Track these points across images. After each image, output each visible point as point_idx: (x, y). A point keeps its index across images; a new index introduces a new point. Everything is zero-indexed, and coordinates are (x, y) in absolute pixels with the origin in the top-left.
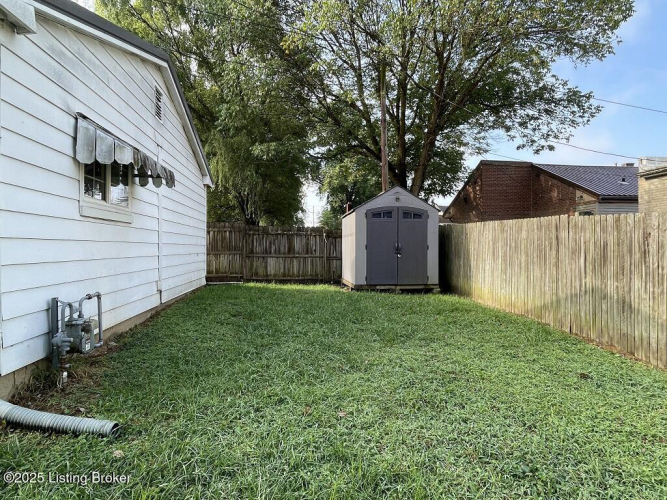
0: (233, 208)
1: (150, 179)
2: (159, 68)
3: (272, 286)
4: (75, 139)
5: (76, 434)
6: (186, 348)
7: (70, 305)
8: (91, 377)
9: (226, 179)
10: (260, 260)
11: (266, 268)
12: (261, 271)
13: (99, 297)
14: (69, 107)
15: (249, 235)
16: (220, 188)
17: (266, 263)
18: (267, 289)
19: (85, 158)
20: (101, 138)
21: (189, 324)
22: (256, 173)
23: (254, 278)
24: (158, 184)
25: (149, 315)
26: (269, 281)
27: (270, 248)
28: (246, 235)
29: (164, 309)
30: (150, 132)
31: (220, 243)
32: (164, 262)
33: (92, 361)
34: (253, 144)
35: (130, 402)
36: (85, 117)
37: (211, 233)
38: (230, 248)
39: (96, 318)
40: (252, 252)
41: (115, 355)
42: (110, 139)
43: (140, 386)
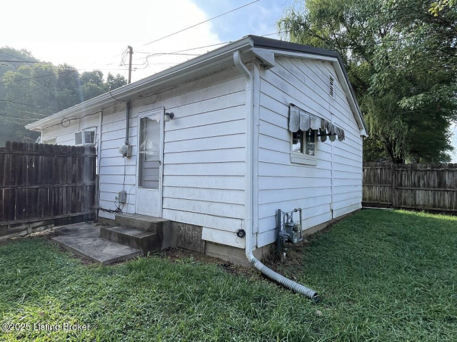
0: (381, 151)
1: (328, 137)
2: (332, 63)
3: (422, 214)
4: (289, 119)
5: (294, 292)
6: (354, 253)
7: (287, 214)
8: (297, 259)
9: (376, 129)
10: (409, 192)
11: (415, 199)
12: (410, 201)
13: (300, 211)
14: (286, 102)
15: (398, 171)
16: (372, 136)
17: (415, 195)
18: (418, 217)
19: (294, 129)
20: (303, 116)
21: (354, 236)
22: (403, 121)
23: (403, 206)
24: (333, 139)
25: (325, 226)
26: (419, 210)
27: (419, 182)
28: (395, 171)
29: (334, 223)
30: (326, 106)
31: (372, 178)
32: (335, 191)
33: (297, 249)
34: (400, 98)
35: (322, 281)
36: (293, 105)
37: (365, 170)
38: (381, 182)
39: (299, 223)
40: (401, 185)
41: (308, 248)
42: (307, 116)
43: (327, 273)
